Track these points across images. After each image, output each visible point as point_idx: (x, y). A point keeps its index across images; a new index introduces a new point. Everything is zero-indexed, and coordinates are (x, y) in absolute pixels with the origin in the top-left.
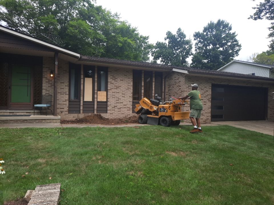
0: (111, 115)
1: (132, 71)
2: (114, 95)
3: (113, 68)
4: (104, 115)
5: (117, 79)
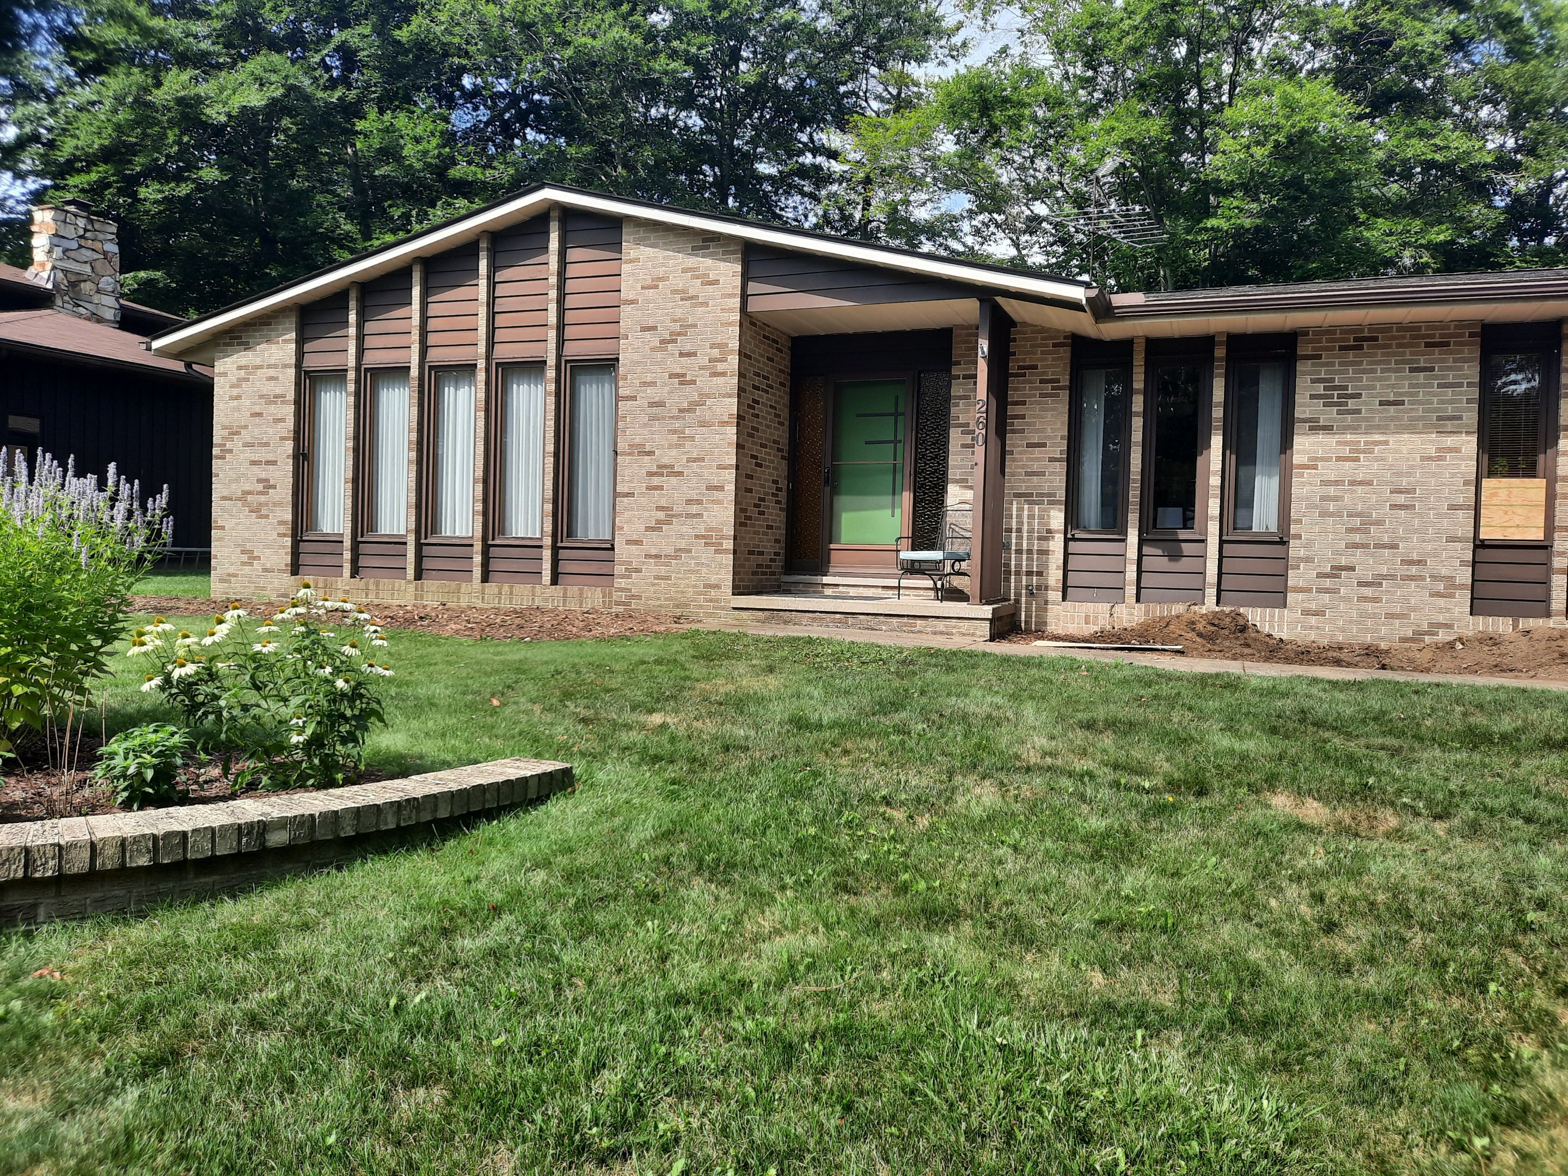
0: (1313, 620)
1: (1471, 335)
2: (1336, 499)
3: (1329, 332)
4: (1263, 620)
5: (1359, 396)
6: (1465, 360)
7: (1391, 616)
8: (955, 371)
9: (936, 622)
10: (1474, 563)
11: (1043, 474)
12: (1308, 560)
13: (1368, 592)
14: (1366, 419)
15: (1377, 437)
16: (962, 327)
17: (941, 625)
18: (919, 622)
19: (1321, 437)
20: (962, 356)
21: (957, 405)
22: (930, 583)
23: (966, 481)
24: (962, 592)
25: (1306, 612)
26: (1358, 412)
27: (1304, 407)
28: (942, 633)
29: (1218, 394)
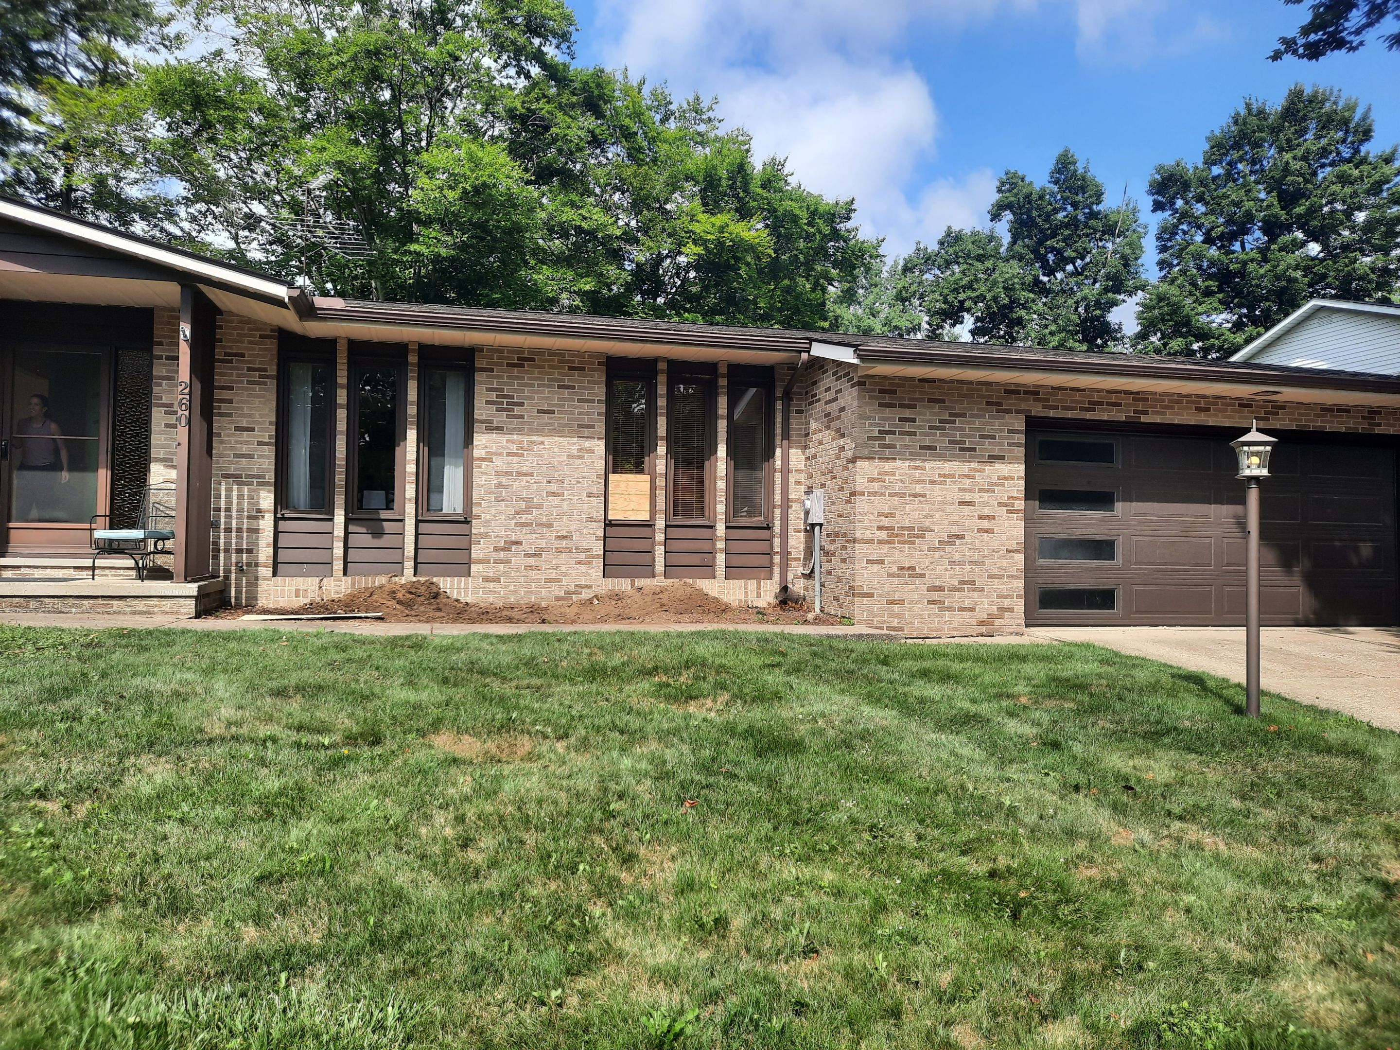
0: (492, 585)
1: (599, 364)
2: (506, 487)
3: (500, 350)
4: (452, 587)
5: (522, 404)
6: (595, 382)
7: (549, 581)
8: (157, 350)
9: (136, 602)
10: (605, 537)
11: (251, 456)
12: (486, 536)
13: (532, 561)
14: (529, 423)
15: (535, 438)
16: (165, 309)
17: (140, 605)
18: (115, 603)
19: (494, 436)
20: (164, 337)
21: (160, 385)
22: (131, 563)
23: (171, 460)
24: (167, 571)
25: (486, 580)
26: (522, 417)
27: (481, 411)
28: (141, 613)
29: (412, 394)
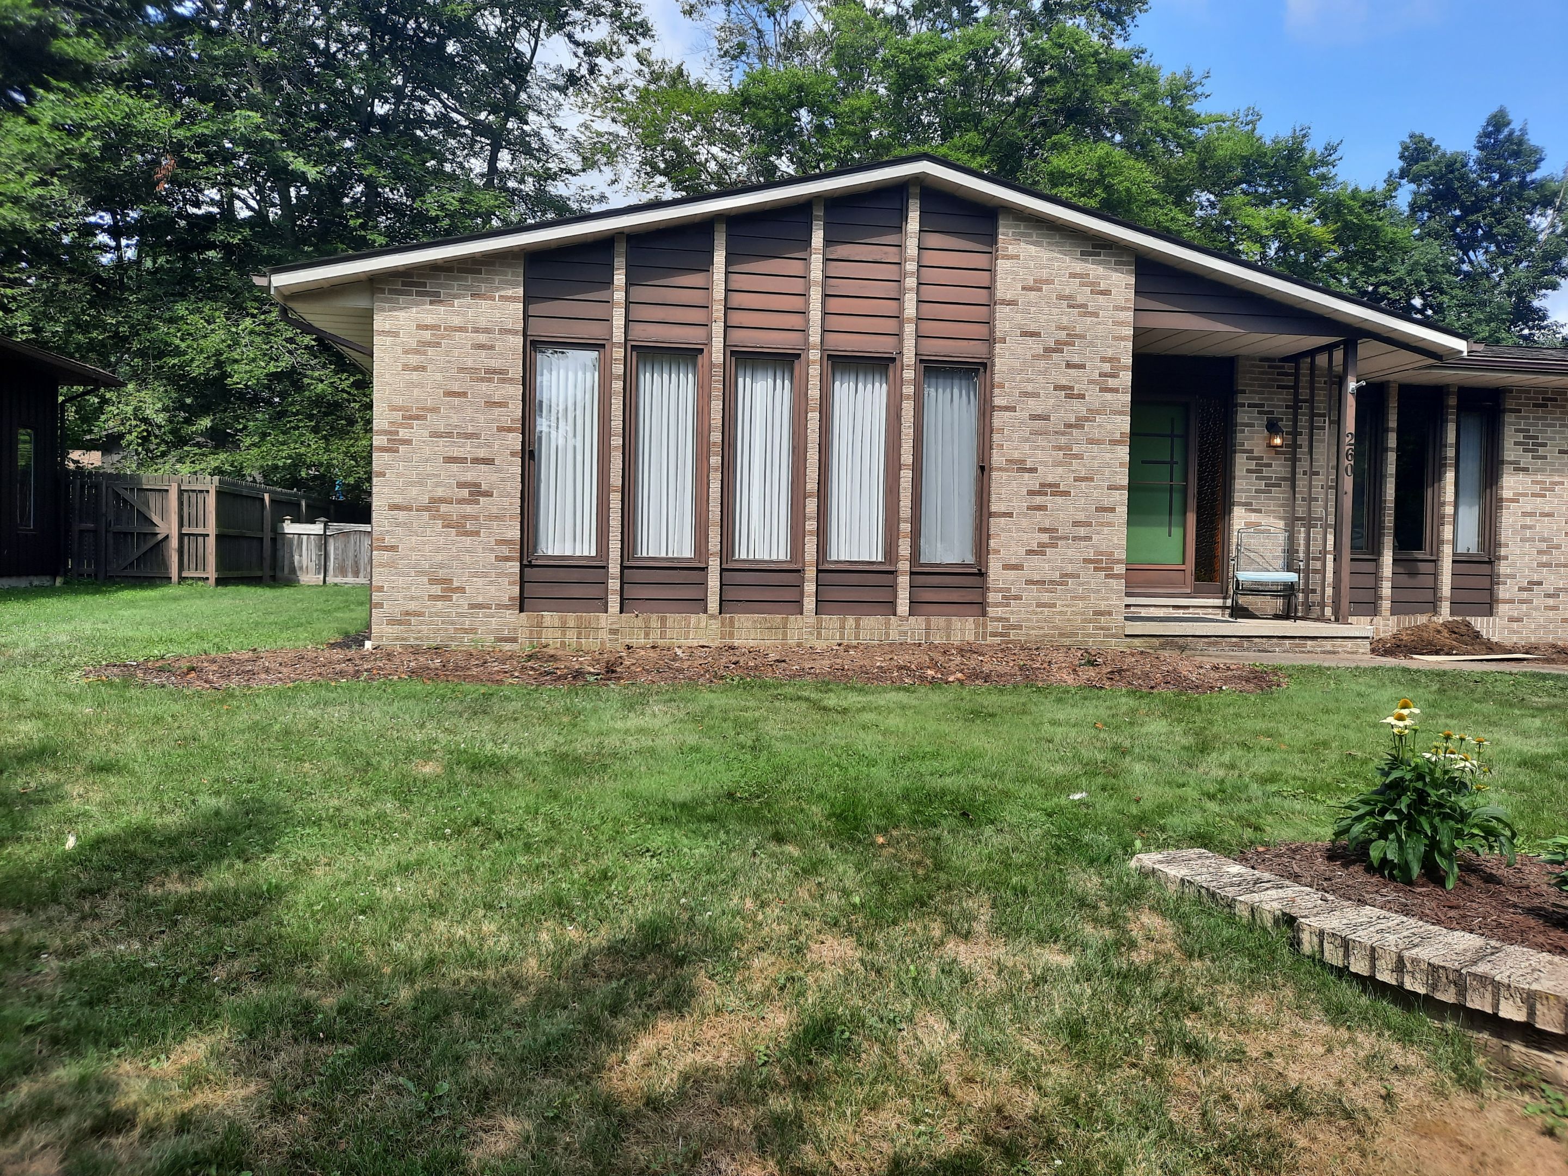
0: (1516, 626)
2: (1530, 527)
3: (1524, 391)
4: (1482, 627)
5: (1545, 445)
8: (1241, 399)
13: (1551, 602)
14: (1552, 464)
15: (1557, 479)
16: (1248, 358)
19: (1521, 476)
20: (1247, 385)
21: (1243, 431)
23: (1251, 504)
24: (1246, 609)
25: (1511, 620)
26: (1545, 457)
27: (1511, 451)
29: (1451, 438)
